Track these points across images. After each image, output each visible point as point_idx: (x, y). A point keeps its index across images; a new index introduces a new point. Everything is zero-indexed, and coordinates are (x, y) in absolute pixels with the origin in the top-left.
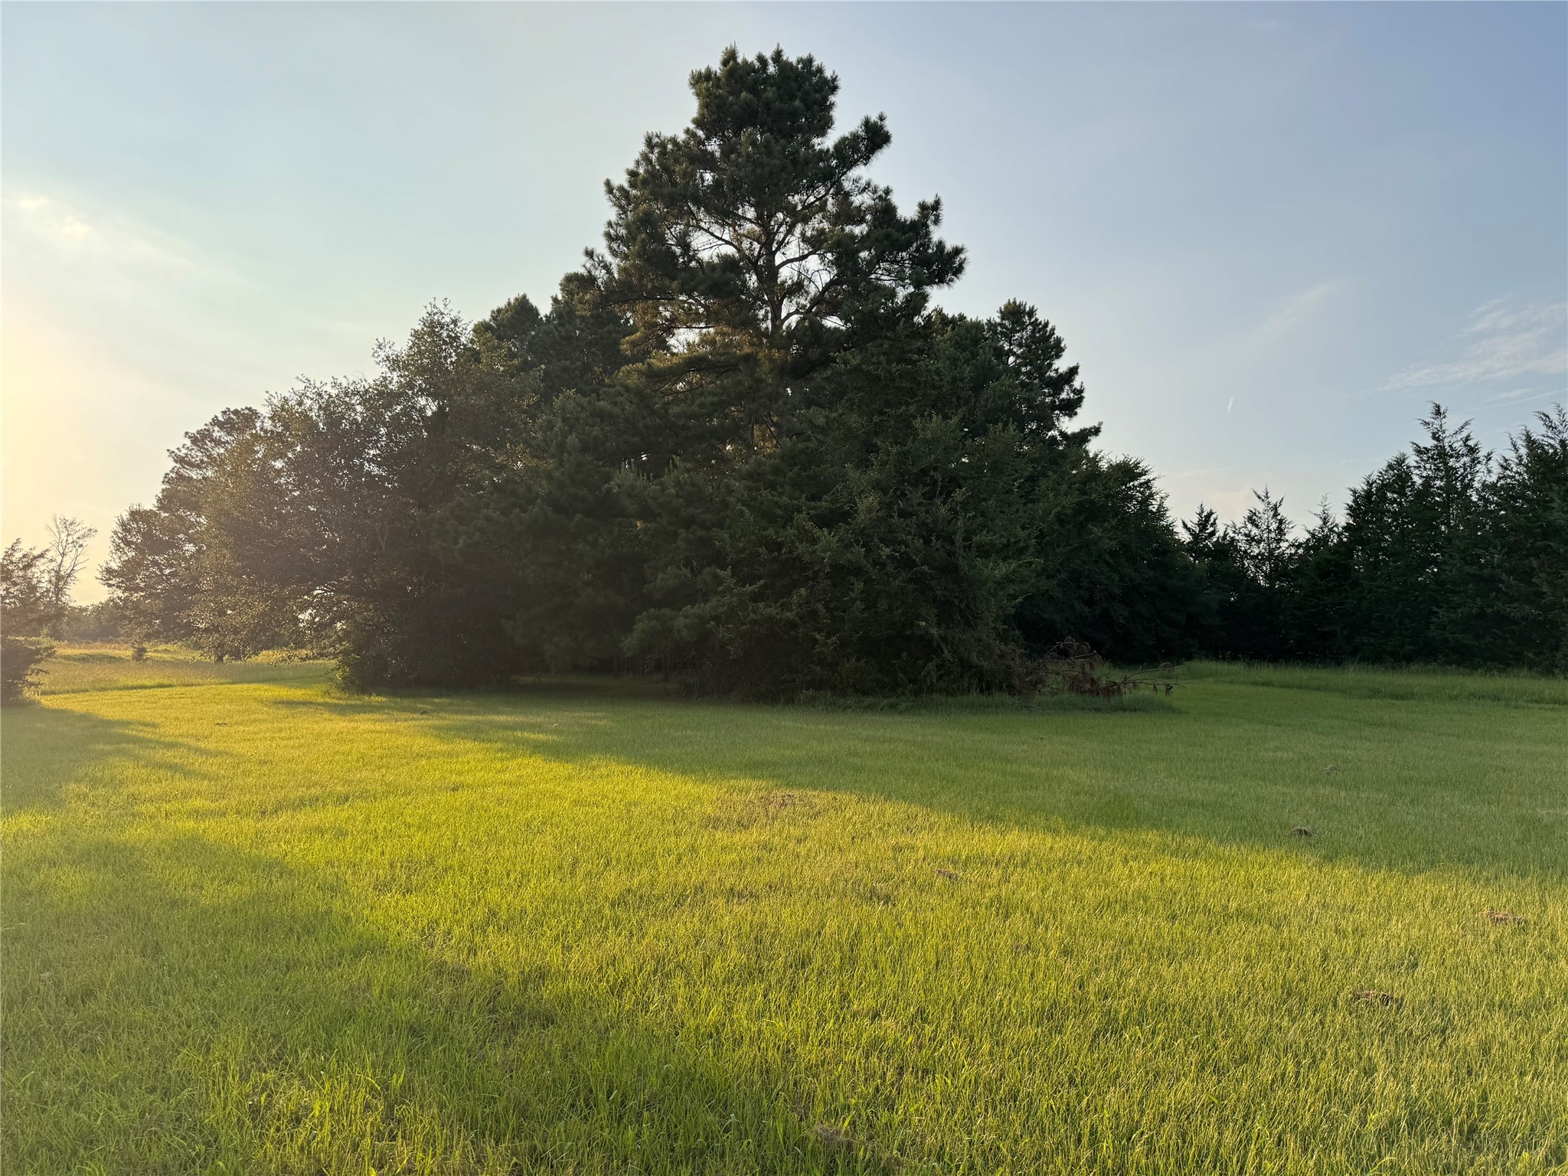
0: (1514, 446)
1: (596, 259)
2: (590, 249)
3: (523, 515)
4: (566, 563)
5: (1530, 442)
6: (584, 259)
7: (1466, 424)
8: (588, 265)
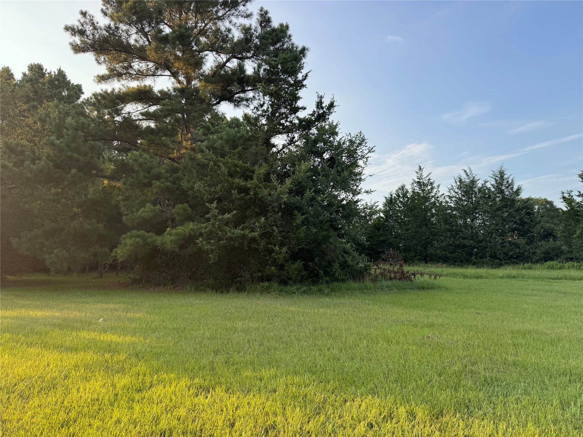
0: (456, 181)
1: (88, 17)
2: (84, 11)
3: (32, 166)
4: (63, 200)
5: (460, 181)
6: (80, 17)
7: (430, 174)
8: (82, 21)
